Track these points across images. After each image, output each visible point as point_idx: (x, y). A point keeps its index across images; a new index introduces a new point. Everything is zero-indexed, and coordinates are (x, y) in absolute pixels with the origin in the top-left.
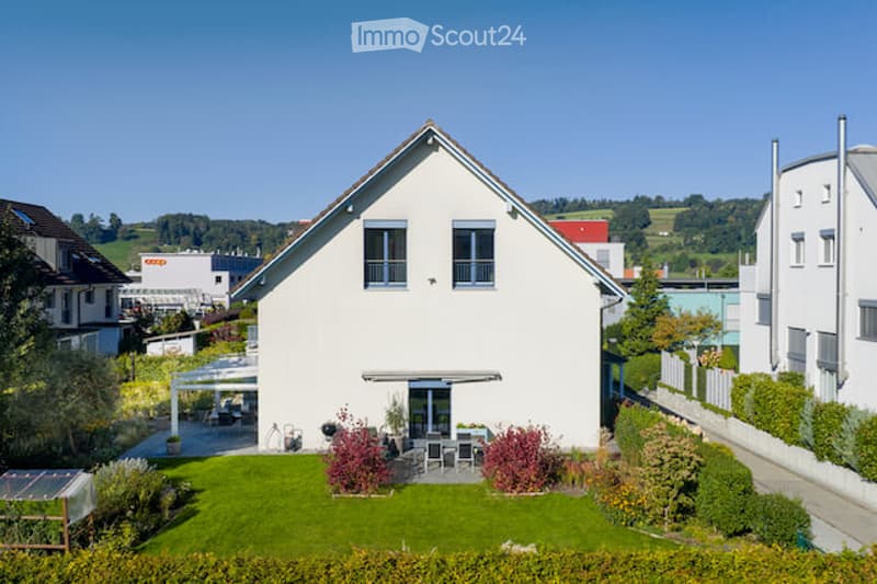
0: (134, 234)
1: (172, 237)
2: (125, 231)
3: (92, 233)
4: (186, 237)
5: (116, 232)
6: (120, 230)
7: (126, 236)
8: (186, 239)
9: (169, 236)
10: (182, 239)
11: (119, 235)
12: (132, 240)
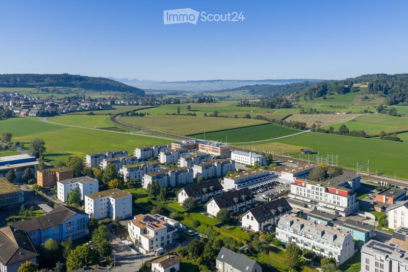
0: (358, 89)
1: (374, 91)
2: (354, 88)
3: (340, 90)
4: (381, 91)
5: (350, 89)
6: (352, 88)
7: (354, 90)
8: (380, 92)
9: (373, 90)
10: (379, 92)
11: (351, 90)
12: (357, 92)
